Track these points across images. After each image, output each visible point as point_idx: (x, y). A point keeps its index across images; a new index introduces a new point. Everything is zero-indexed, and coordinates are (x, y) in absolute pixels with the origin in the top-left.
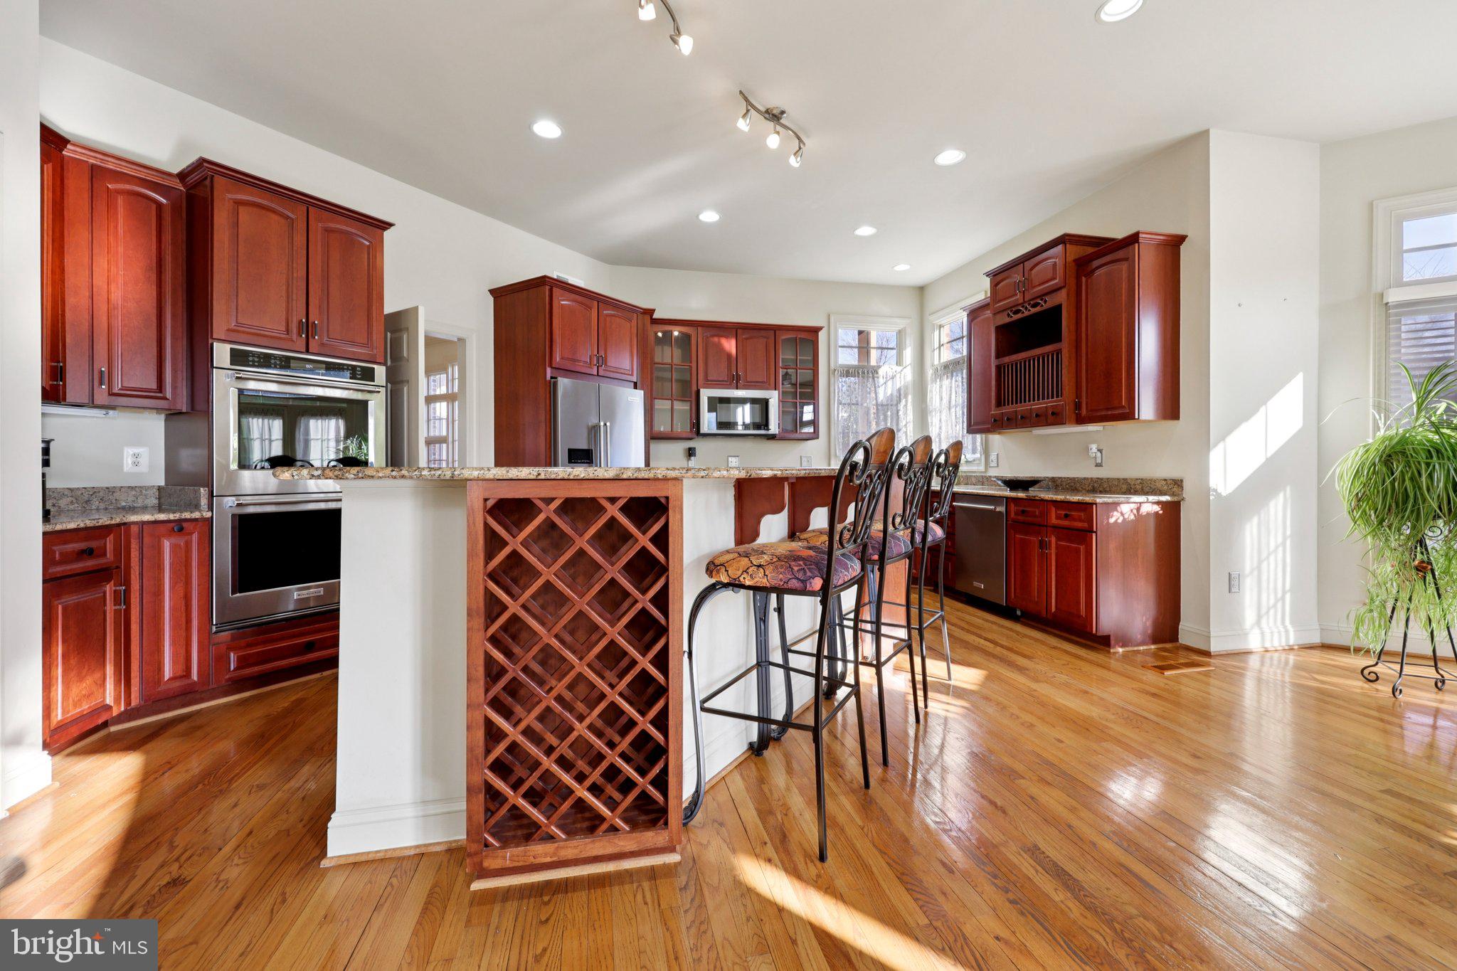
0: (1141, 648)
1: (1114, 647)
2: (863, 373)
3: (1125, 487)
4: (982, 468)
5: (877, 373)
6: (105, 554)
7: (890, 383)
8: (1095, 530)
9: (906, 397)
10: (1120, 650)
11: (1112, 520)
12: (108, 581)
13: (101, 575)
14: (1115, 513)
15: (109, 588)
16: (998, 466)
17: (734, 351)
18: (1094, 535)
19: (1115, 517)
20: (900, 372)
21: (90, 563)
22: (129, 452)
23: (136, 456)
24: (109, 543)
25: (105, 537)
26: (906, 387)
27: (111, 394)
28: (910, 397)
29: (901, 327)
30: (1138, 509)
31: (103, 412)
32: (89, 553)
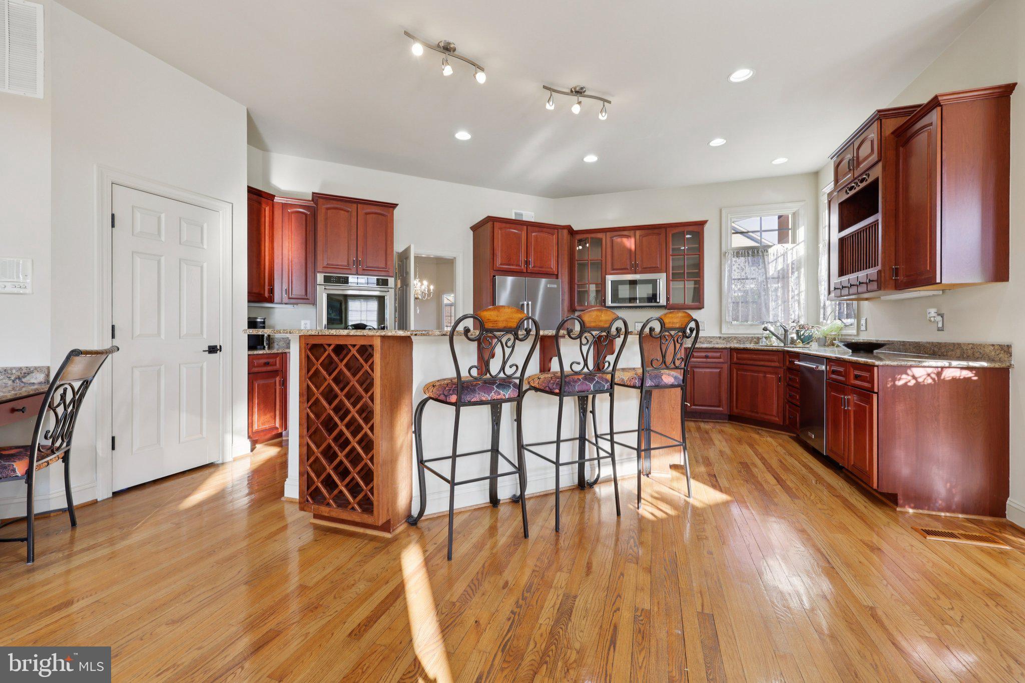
0: (943, 514)
1: (903, 506)
2: (753, 252)
3: (958, 352)
4: (854, 332)
5: (767, 252)
6: (276, 365)
7: (780, 260)
8: (876, 390)
9: (798, 269)
10: (911, 511)
11: (899, 383)
12: (278, 376)
13: (275, 373)
14: (904, 376)
15: (278, 379)
16: (866, 330)
17: (633, 247)
18: (875, 397)
19: (903, 380)
20: (792, 249)
21: (269, 368)
22: (303, 322)
23: (306, 324)
24: (278, 359)
25: (276, 358)
26: (799, 261)
27: (289, 298)
28: (802, 270)
29: (794, 210)
30: (939, 374)
31: (292, 306)
32: (267, 364)
